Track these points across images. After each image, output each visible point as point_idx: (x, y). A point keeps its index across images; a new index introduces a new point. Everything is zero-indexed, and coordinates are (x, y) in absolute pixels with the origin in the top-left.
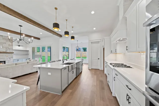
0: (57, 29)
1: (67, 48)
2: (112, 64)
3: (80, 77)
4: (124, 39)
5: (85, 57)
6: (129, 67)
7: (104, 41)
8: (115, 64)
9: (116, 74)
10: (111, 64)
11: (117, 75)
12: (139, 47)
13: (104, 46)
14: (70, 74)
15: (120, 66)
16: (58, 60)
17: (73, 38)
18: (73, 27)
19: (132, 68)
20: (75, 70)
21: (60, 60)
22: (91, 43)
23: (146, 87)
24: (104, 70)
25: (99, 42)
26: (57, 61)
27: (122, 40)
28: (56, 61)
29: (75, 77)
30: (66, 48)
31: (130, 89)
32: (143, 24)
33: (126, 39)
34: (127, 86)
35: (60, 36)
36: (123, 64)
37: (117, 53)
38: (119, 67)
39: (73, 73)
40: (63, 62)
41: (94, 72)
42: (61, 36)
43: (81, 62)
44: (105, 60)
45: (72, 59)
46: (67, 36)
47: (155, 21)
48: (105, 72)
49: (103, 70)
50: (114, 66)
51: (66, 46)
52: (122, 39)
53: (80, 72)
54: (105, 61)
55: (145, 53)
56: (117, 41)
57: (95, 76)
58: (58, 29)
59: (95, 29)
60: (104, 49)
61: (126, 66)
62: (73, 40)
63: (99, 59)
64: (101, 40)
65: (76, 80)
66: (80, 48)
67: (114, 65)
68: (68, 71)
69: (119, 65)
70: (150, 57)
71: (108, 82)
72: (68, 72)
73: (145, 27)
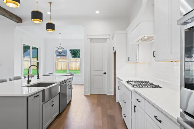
0: (15, 3)
1: (33, 48)
2: (131, 83)
3: (67, 113)
4: (149, 38)
5: (75, 70)
6: (157, 86)
7: (115, 39)
8: (135, 82)
9: (137, 100)
10: (128, 82)
11: (139, 102)
12: (171, 53)
13: (115, 49)
14: (47, 107)
15: (144, 86)
16: (12, 78)
17: (51, 26)
18: (51, 3)
19: (161, 87)
20: (56, 99)
21: (19, 78)
22: (90, 40)
23: (180, 112)
24: (115, 95)
25: (106, 39)
26: (10, 80)
27: (146, 40)
28: (8, 80)
29: (58, 113)
30: (31, 48)
31: (160, 121)
32: (178, 21)
33: (153, 39)
34: (156, 117)
35: (17, 20)
36: (147, 82)
37: (138, 62)
38: (142, 87)
39: (53, 105)
40: (29, 81)
41: (96, 101)
42: (19, 20)
43: (69, 80)
44: (118, 75)
45: (47, 74)
46: (37, 21)
47: (190, 20)
48: (118, 99)
49: (113, 94)
50: (133, 86)
51: (32, 45)
52: (146, 37)
53: (68, 102)
54: (118, 78)
55: (179, 63)
56: (138, 41)
57: (100, 109)
58: (17, 5)
59: (97, 12)
60: (115, 53)
61: (152, 85)
62: (50, 31)
63: (105, 73)
64: (109, 35)
65: (58, 120)
66: (65, 49)
67: (133, 83)
68: (43, 100)
69: (142, 84)
70: (185, 70)
71: (123, 117)
72: (41, 103)
73: (179, 26)
